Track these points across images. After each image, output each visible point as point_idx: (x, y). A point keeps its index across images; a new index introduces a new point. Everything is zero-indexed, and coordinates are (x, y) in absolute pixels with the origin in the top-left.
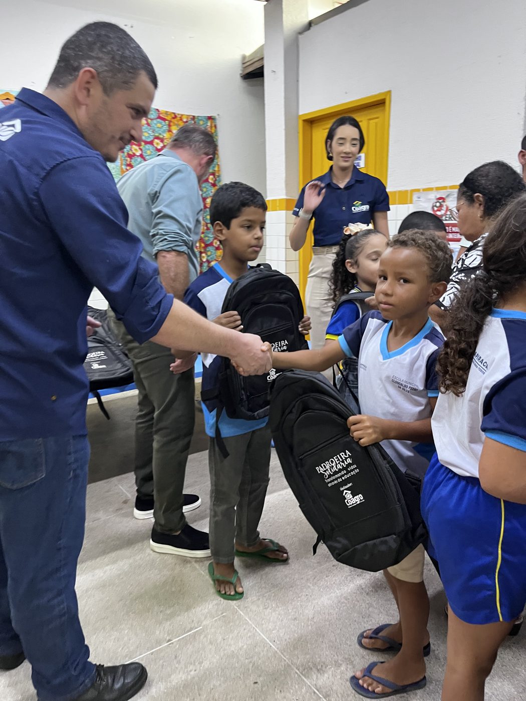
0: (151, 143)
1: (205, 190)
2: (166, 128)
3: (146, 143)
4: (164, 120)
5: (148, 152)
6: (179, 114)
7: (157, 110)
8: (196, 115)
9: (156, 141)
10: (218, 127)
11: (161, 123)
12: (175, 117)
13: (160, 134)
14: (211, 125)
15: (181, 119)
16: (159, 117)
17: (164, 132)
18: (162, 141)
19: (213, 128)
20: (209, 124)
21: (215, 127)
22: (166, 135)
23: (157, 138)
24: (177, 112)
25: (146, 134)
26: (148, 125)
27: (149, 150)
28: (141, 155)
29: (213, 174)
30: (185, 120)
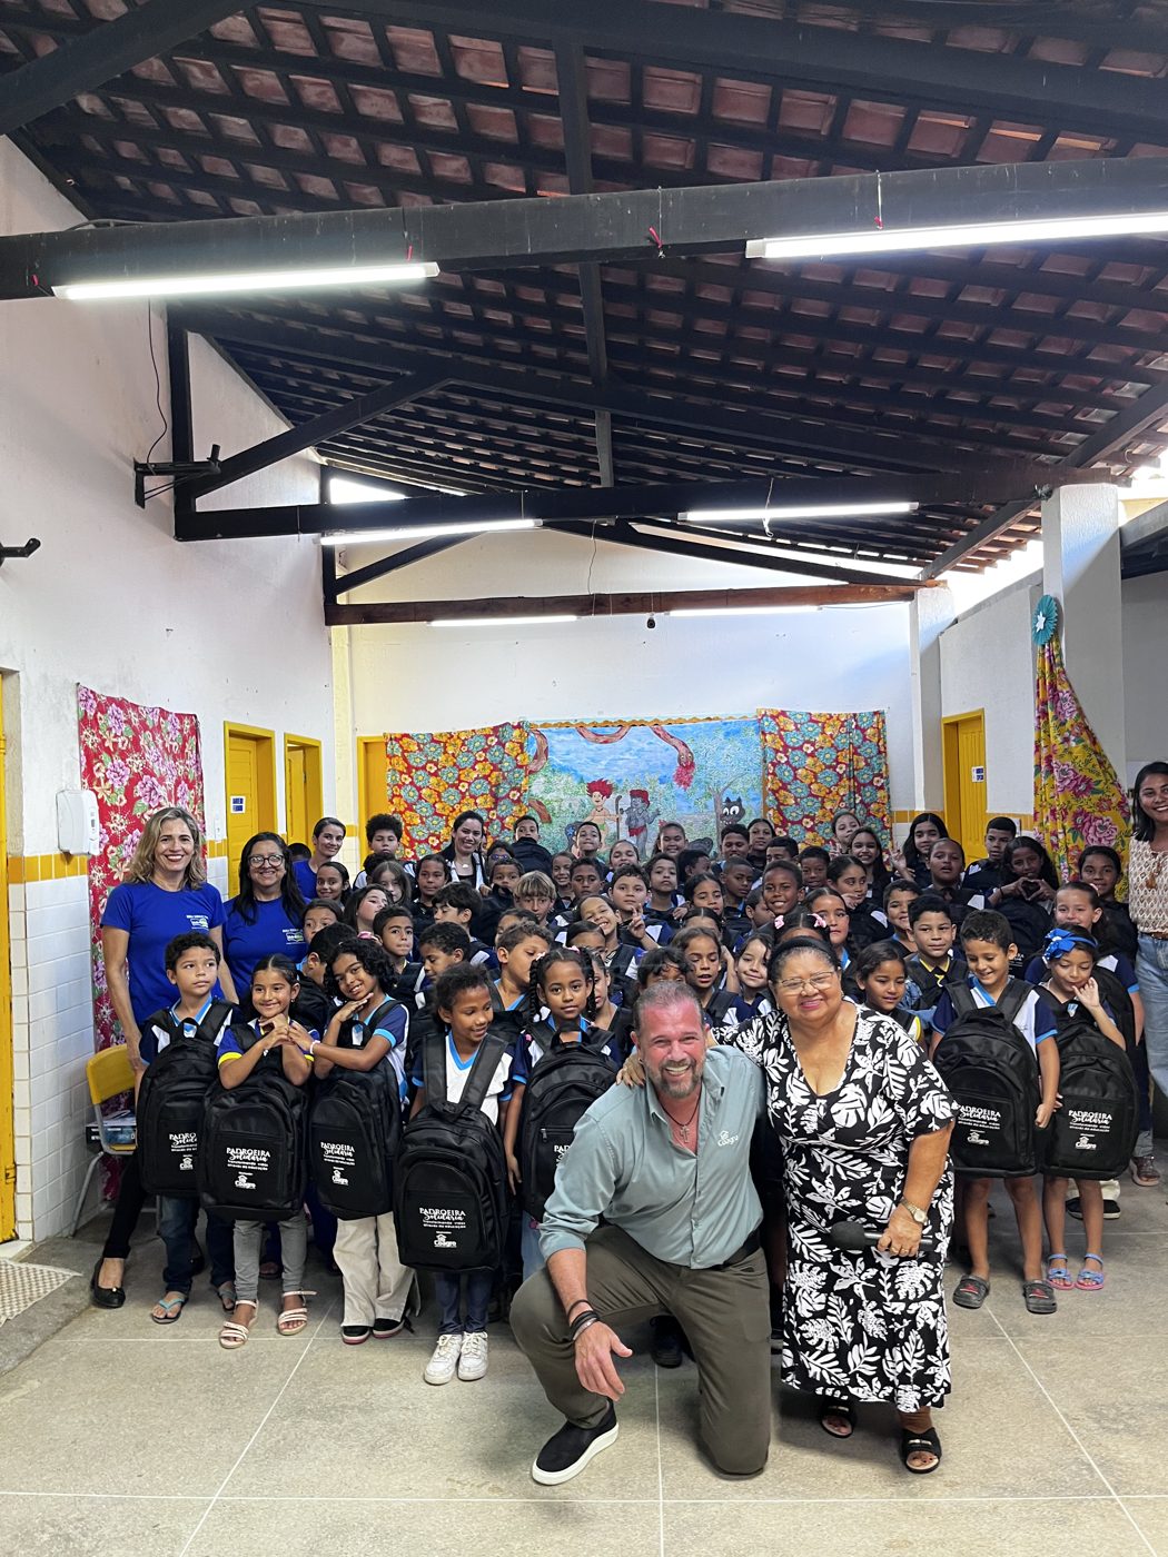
0: (801, 748)
1: (867, 795)
2: (818, 730)
3: (794, 749)
4: (817, 722)
6: (835, 715)
7: (810, 714)
8: (857, 713)
9: (806, 745)
10: (887, 722)
11: (813, 727)
12: (831, 717)
13: (811, 738)
14: (878, 720)
15: (838, 719)
16: (811, 721)
17: (817, 734)
18: (813, 744)
19: (881, 724)
20: (875, 720)
21: (883, 722)
22: (819, 738)
23: (808, 742)
24: (833, 713)
25: (794, 740)
26: (797, 729)
27: (796, 757)
28: (787, 763)
29: (880, 776)
30: (843, 720)
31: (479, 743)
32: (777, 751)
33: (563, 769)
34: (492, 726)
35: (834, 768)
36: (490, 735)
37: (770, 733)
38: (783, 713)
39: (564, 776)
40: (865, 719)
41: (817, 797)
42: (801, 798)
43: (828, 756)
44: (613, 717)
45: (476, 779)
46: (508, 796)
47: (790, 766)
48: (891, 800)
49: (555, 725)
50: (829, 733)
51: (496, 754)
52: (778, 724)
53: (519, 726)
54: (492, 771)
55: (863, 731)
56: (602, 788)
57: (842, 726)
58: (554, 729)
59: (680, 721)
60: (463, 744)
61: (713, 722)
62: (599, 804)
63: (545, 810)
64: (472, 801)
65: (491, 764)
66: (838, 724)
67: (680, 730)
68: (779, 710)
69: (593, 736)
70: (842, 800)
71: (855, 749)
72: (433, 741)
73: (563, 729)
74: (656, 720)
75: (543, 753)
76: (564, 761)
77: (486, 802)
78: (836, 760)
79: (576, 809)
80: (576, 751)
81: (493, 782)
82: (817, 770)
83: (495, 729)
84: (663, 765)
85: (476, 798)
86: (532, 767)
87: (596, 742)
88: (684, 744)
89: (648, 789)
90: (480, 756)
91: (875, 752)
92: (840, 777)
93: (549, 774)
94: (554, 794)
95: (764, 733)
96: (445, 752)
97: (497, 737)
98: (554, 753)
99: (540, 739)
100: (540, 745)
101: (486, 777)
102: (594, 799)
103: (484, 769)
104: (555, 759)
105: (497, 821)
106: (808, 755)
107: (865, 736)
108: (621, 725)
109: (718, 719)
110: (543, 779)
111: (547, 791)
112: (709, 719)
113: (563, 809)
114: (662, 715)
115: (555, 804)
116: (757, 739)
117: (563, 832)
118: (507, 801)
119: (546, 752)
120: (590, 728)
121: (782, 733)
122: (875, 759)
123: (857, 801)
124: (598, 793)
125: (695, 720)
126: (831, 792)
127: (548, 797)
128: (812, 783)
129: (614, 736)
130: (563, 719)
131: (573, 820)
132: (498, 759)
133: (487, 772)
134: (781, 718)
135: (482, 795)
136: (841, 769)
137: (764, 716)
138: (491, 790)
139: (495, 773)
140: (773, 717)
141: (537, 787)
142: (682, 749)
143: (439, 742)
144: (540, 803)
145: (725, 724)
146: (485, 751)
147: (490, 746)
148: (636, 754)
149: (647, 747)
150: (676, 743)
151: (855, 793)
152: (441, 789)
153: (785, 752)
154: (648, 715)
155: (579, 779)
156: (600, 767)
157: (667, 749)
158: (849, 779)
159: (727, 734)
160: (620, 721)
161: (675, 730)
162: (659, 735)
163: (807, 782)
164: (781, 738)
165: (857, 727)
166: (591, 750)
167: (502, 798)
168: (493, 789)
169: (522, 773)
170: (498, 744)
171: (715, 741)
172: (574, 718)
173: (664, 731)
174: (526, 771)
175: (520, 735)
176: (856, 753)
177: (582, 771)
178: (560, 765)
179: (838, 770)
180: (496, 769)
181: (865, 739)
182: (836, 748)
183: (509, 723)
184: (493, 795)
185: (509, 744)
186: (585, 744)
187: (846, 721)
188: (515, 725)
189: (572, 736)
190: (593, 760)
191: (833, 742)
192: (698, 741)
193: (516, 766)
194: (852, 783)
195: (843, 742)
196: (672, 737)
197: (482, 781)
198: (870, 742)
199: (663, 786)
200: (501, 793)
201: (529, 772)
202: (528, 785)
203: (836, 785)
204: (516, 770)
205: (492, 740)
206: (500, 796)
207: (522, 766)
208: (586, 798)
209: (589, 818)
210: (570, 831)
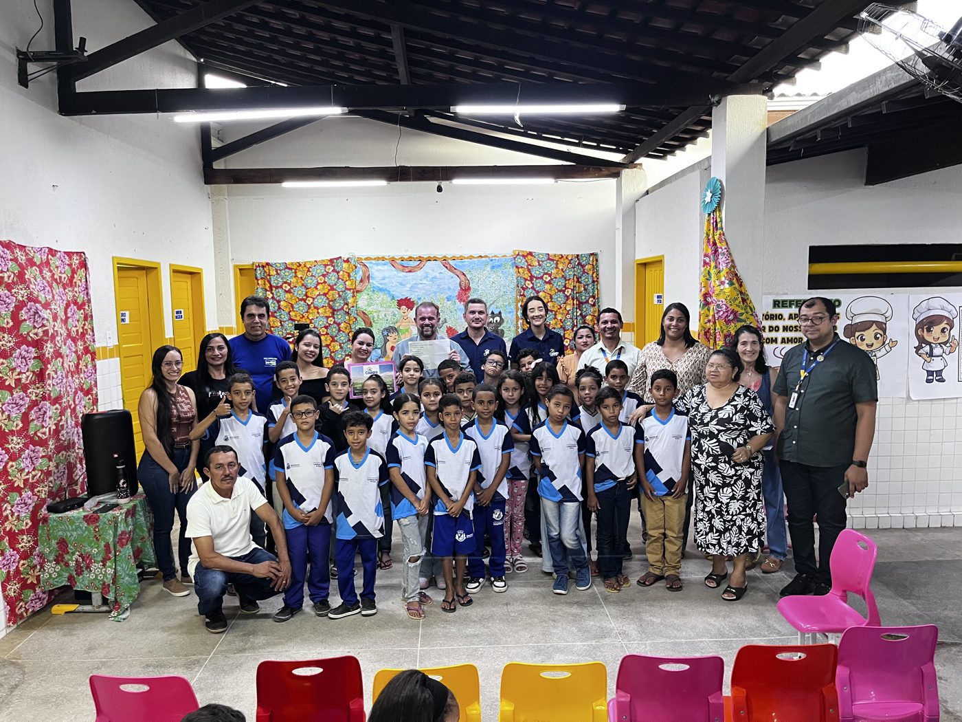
0: (542, 278)
1: (585, 310)
2: (554, 266)
3: (537, 278)
4: (553, 260)
5: (539, 285)
6: (565, 255)
7: (548, 254)
8: (580, 254)
9: (545, 276)
10: (599, 260)
11: (550, 263)
12: (562, 257)
13: (549, 271)
14: (593, 259)
15: (567, 258)
16: (549, 259)
17: (553, 269)
18: (550, 275)
19: (595, 262)
20: (591, 259)
21: (597, 260)
22: (554, 271)
23: (546, 274)
24: (563, 254)
25: (537, 272)
26: (539, 265)
27: (538, 283)
28: (533, 288)
29: (593, 297)
30: (570, 259)
31: (320, 270)
32: (526, 280)
33: (381, 290)
34: (329, 258)
35: (564, 292)
36: (328, 265)
37: (522, 267)
38: (530, 254)
39: (381, 294)
40: (584, 259)
43: (559, 283)
44: (415, 254)
46: (342, 308)
47: (535, 290)
49: (375, 259)
50: (560, 268)
51: (332, 279)
52: (526, 261)
53: (347, 261)
54: (329, 290)
55: (583, 266)
56: (406, 303)
57: (570, 263)
58: (374, 262)
59: (461, 258)
60: (309, 271)
61: (483, 259)
62: (405, 314)
63: (368, 318)
64: (316, 311)
65: (329, 285)
66: (567, 261)
67: (461, 264)
68: (528, 250)
69: (401, 267)
70: (568, 314)
71: (578, 279)
72: (287, 268)
73: (380, 261)
74: (445, 256)
75: (366, 278)
76: (381, 284)
77: (325, 312)
78: (565, 286)
79: (389, 318)
80: (389, 277)
81: (330, 298)
82: (552, 293)
83: (331, 261)
84: (449, 288)
85: (318, 309)
86: (358, 288)
87: (403, 271)
88: (464, 274)
90: (321, 280)
91: (591, 281)
92: (567, 298)
93: (370, 293)
94: (375, 307)
95: (517, 267)
96: (296, 276)
97: (334, 266)
98: (373, 278)
99: (364, 268)
100: (364, 273)
101: (325, 294)
102: (401, 311)
103: (324, 288)
104: (374, 282)
105: (335, 325)
106: (546, 283)
107: (584, 270)
108: (420, 260)
109: (486, 256)
110: (366, 297)
111: (369, 305)
112: (481, 257)
113: (380, 317)
114: (449, 254)
115: (375, 314)
116: (513, 271)
118: (342, 312)
119: (368, 277)
120: (399, 262)
121: (530, 267)
122: (590, 286)
123: (578, 314)
124: (404, 307)
125: (471, 257)
126: (561, 308)
127: (370, 309)
129: (415, 267)
130: (381, 254)
131: (387, 326)
132: (334, 282)
133: (326, 291)
134: (529, 257)
135: (323, 307)
136: (569, 292)
137: (518, 255)
138: (329, 304)
139: (331, 293)
140: (524, 256)
141: (362, 302)
142: (462, 277)
143: (291, 269)
144: (364, 313)
145: (492, 260)
146: (324, 276)
147: (328, 272)
148: (430, 281)
149: (438, 276)
150: (458, 273)
151: (577, 309)
152: (293, 302)
153: (531, 280)
154: (439, 253)
155: (391, 297)
156: (405, 289)
157: (452, 278)
158: (574, 300)
159: (493, 267)
160: (420, 257)
161: (457, 264)
162: (446, 267)
164: (529, 271)
165: (579, 264)
166: (400, 277)
167: (338, 310)
168: (331, 303)
169: (349, 294)
170: (334, 271)
171: (484, 272)
172: (388, 254)
173: (450, 265)
174: (353, 292)
175: (349, 268)
176: (578, 281)
177: (393, 291)
178: (378, 287)
179: (566, 293)
180: (332, 289)
181: (584, 272)
182: (565, 278)
183: (340, 257)
184: (331, 307)
185: (341, 273)
186: (396, 273)
187: (572, 259)
188: (345, 259)
189: (386, 267)
190: (401, 284)
191: (563, 274)
192: (473, 272)
193: (346, 289)
194: (575, 302)
195: (569, 274)
196: (455, 269)
197: (322, 297)
198: (588, 274)
199: (449, 303)
200: (337, 306)
201: (356, 292)
202: (355, 302)
203: (565, 303)
204: (347, 291)
205: (329, 269)
206: (336, 308)
207: (350, 290)
208: (396, 310)
209: (398, 324)
210: (385, 333)
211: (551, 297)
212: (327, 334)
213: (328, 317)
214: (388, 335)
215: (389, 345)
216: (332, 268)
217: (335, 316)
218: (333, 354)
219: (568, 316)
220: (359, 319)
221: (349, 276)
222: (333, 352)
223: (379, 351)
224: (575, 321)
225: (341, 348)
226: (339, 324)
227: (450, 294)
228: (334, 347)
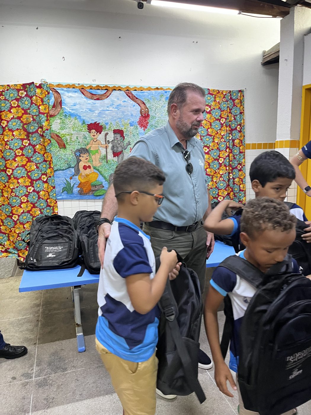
1: (234, 135)
2: (213, 99)
4: (212, 94)
6: (221, 91)
7: (209, 89)
8: (231, 90)
10: (245, 96)
11: (210, 97)
12: (219, 92)
13: (209, 103)
14: (241, 95)
15: (222, 93)
16: (209, 93)
17: (212, 101)
18: (210, 107)
19: (242, 97)
20: (239, 95)
21: (243, 96)
22: (213, 104)
23: (208, 105)
24: (220, 89)
29: (240, 125)
30: (224, 94)
31: (13, 94)
34: (22, 83)
35: (220, 120)
36: (20, 90)
39: (72, 119)
40: (234, 94)
41: (211, 136)
42: (203, 136)
43: (217, 114)
44: (102, 83)
45: (12, 118)
46: (37, 131)
48: (245, 138)
49: (65, 86)
50: (218, 101)
51: (26, 103)
53: (40, 87)
54: (23, 114)
55: (234, 100)
56: (96, 127)
57: (224, 97)
58: (65, 89)
59: (141, 89)
60: (2, 95)
61: (159, 91)
62: (95, 137)
63: (62, 140)
64: (11, 133)
65: (23, 109)
66: (222, 96)
67: (141, 94)
69: (90, 95)
70: (222, 138)
73: (71, 89)
74: (128, 87)
75: (59, 103)
77: (20, 134)
78: (220, 116)
79: (81, 140)
80: (80, 104)
81: (24, 121)
82: (212, 121)
83: (24, 86)
84: (132, 115)
85: (13, 132)
86: (51, 113)
87: (92, 99)
88: (144, 103)
89: (124, 130)
90: (14, 104)
91: (239, 112)
92: (222, 124)
93: (63, 118)
94: (67, 130)
97: (26, 91)
98: (65, 104)
99: (56, 94)
100: (56, 99)
101: (19, 118)
102: (92, 134)
103: (17, 112)
104: (67, 108)
105: (31, 147)
107: (234, 103)
108: (107, 89)
109: (161, 89)
110: (59, 121)
111: (62, 128)
112: (157, 88)
113: (73, 140)
114: (132, 84)
115: (68, 137)
117: (74, 154)
118: (36, 134)
119: (61, 103)
120: (88, 90)
122: (238, 116)
123: (230, 138)
124: (94, 131)
125: (149, 89)
126: (218, 133)
127: (63, 132)
128: (209, 128)
129: (103, 95)
130: (71, 82)
131: (80, 147)
132: (27, 107)
133: (20, 115)
135: (17, 129)
136: (223, 121)
138: (23, 127)
139: (25, 116)
141: (56, 125)
142: (142, 105)
144: (58, 136)
145: (166, 92)
146: (17, 100)
147: (21, 97)
148: (116, 108)
149: (122, 104)
150: (139, 102)
151: (229, 134)
154: (123, 83)
155: (82, 122)
156: (94, 114)
157: (134, 106)
158: (227, 127)
160: (107, 86)
161: (139, 94)
162: (129, 97)
163: (207, 127)
165: (231, 98)
166: (89, 104)
167: (33, 133)
168: (25, 126)
169: (43, 118)
170: (26, 95)
171: (160, 102)
172: (78, 83)
173: (132, 94)
174: (47, 116)
175: (42, 93)
176: (230, 112)
177: (84, 117)
178: (70, 112)
179: (221, 121)
180: (26, 113)
181: (234, 105)
182: (221, 109)
183: (33, 83)
184: (25, 130)
185: (34, 97)
186: (85, 99)
187: (226, 95)
188: (38, 85)
189: (76, 94)
190: (90, 110)
191: (219, 106)
192: (151, 101)
193: (40, 113)
194: (228, 129)
195: (224, 106)
196: (137, 98)
197: (17, 120)
198: (237, 107)
199: (132, 127)
200: (32, 129)
201: (49, 116)
202: (49, 125)
203: (220, 130)
204: (41, 115)
205: (22, 94)
206: (31, 131)
207: (43, 114)
208: (87, 134)
209: (89, 146)
210: (78, 154)
211: (211, 125)
212: (23, 155)
213: (22, 140)
214: (80, 156)
215: (82, 165)
216: (25, 93)
217: (30, 138)
218: (29, 174)
219: (223, 140)
220: (53, 141)
221: (42, 101)
222: (30, 172)
223: (73, 170)
224: (228, 144)
225: (37, 167)
226: (34, 146)
227: (132, 120)
228: (31, 166)
